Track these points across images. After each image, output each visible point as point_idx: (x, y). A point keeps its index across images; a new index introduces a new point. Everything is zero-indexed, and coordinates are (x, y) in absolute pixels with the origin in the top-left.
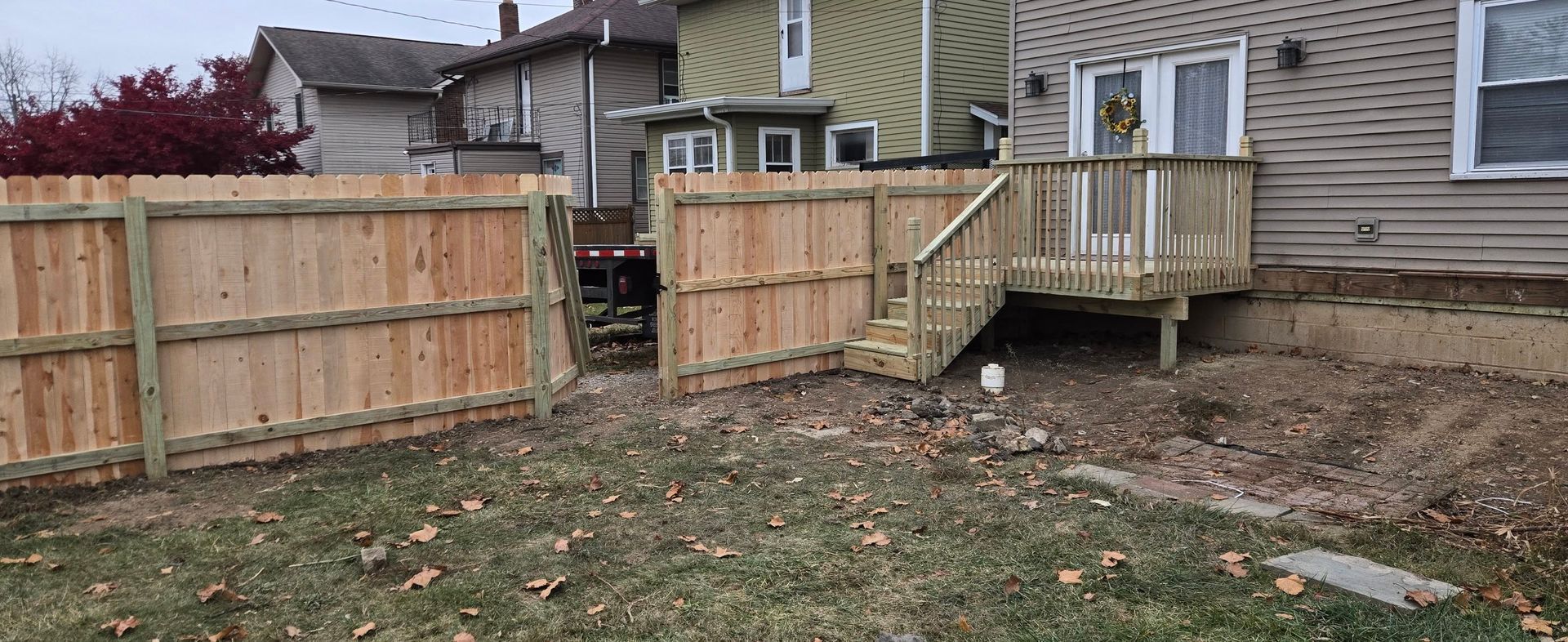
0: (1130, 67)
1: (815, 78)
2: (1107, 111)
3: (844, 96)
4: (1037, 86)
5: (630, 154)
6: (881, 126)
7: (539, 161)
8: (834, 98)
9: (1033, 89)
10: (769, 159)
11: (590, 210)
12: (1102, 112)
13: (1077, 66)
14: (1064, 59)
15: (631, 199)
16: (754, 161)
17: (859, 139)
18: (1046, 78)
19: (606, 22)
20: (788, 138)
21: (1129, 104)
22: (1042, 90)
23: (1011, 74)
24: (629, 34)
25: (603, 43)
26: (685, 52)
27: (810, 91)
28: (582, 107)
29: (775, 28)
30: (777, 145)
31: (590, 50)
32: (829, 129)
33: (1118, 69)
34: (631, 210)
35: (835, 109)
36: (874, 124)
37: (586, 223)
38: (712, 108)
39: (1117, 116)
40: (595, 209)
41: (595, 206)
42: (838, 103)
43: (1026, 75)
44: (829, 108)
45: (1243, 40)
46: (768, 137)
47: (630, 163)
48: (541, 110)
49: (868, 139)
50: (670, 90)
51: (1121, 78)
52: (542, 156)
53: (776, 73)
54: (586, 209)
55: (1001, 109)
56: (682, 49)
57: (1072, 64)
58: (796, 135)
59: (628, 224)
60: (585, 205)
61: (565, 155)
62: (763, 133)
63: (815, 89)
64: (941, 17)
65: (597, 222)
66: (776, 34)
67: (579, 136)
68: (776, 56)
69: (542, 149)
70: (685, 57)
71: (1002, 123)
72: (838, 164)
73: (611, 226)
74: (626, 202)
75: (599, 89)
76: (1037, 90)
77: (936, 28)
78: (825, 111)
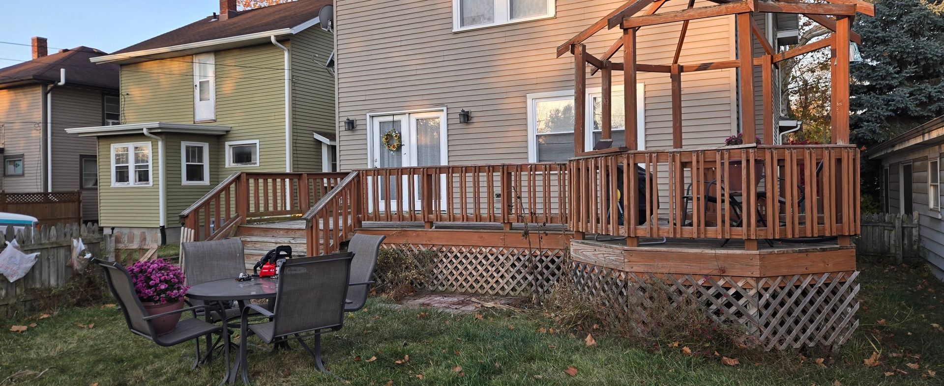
0: (396, 118)
1: (218, 113)
2: (386, 139)
3: (237, 125)
4: (351, 125)
5: (79, 157)
6: (261, 143)
7: (3, 161)
8: (231, 126)
9: (349, 126)
10: (188, 160)
11: (46, 194)
12: (384, 139)
13: (370, 116)
14: (363, 112)
15: (79, 186)
16: (178, 162)
17: (247, 150)
18: (355, 121)
19: (63, 71)
20: (201, 149)
21: (396, 136)
22: (353, 127)
23: (337, 118)
24: (79, 78)
25: (60, 84)
26: (126, 93)
27: (215, 121)
28: (41, 125)
29: (191, 83)
30: (193, 152)
31: (49, 88)
32: (227, 144)
33: (390, 119)
34: (79, 193)
35: (231, 132)
36: (257, 141)
37: (42, 203)
38: (149, 129)
39: (391, 142)
40: (50, 193)
41: (50, 190)
42: (233, 129)
43: (345, 119)
44: (227, 131)
45: (445, 109)
46: (187, 148)
47: (79, 163)
48: (5, 125)
49: (253, 150)
50: (114, 116)
51: (391, 124)
52: (5, 157)
53: (192, 109)
54: (41, 194)
55: (332, 137)
56: (123, 90)
57: (368, 115)
58: (206, 147)
59: (77, 203)
60: (41, 190)
61: (25, 157)
62: (184, 145)
63: (218, 120)
64: (296, 85)
65: (51, 202)
66: (192, 87)
67: (38, 144)
68: (192, 100)
69: (5, 152)
70: (126, 96)
71: (333, 143)
72: (234, 164)
73: (63, 204)
74: (76, 189)
75: (54, 113)
76: (351, 127)
77: (293, 91)
78: (225, 133)
